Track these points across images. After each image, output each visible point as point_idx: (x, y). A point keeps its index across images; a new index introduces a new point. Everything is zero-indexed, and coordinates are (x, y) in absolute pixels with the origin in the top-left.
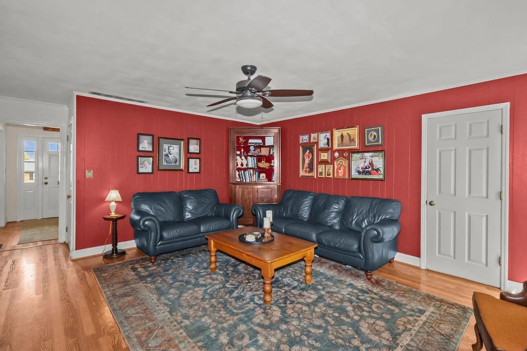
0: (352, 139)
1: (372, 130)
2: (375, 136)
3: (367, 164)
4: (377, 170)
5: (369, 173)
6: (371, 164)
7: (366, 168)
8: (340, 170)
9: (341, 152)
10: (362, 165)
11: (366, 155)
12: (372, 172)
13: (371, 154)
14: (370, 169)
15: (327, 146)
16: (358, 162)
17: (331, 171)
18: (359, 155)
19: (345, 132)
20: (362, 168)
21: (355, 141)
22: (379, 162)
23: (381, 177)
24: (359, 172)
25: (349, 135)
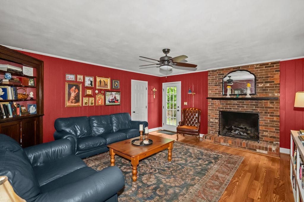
0: (106, 84)
1: (116, 82)
2: (117, 85)
3: (113, 97)
4: (118, 100)
5: (114, 102)
6: (115, 97)
7: (113, 100)
8: (100, 101)
9: (100, 90)
10: (111, 98)
11: (114, 93)
12: (115, 102)
13: (115, 93)
14: (115, 100)
15: (90, 85)
16: (110, 97)
17: (93, 101)
18: (110, 93)
19: (102, 79)
20: (111, 100)
21: (107, 86)
22: (118, 97)
23: (119, 104)
24: (110, 102)
25: (104, 81)
